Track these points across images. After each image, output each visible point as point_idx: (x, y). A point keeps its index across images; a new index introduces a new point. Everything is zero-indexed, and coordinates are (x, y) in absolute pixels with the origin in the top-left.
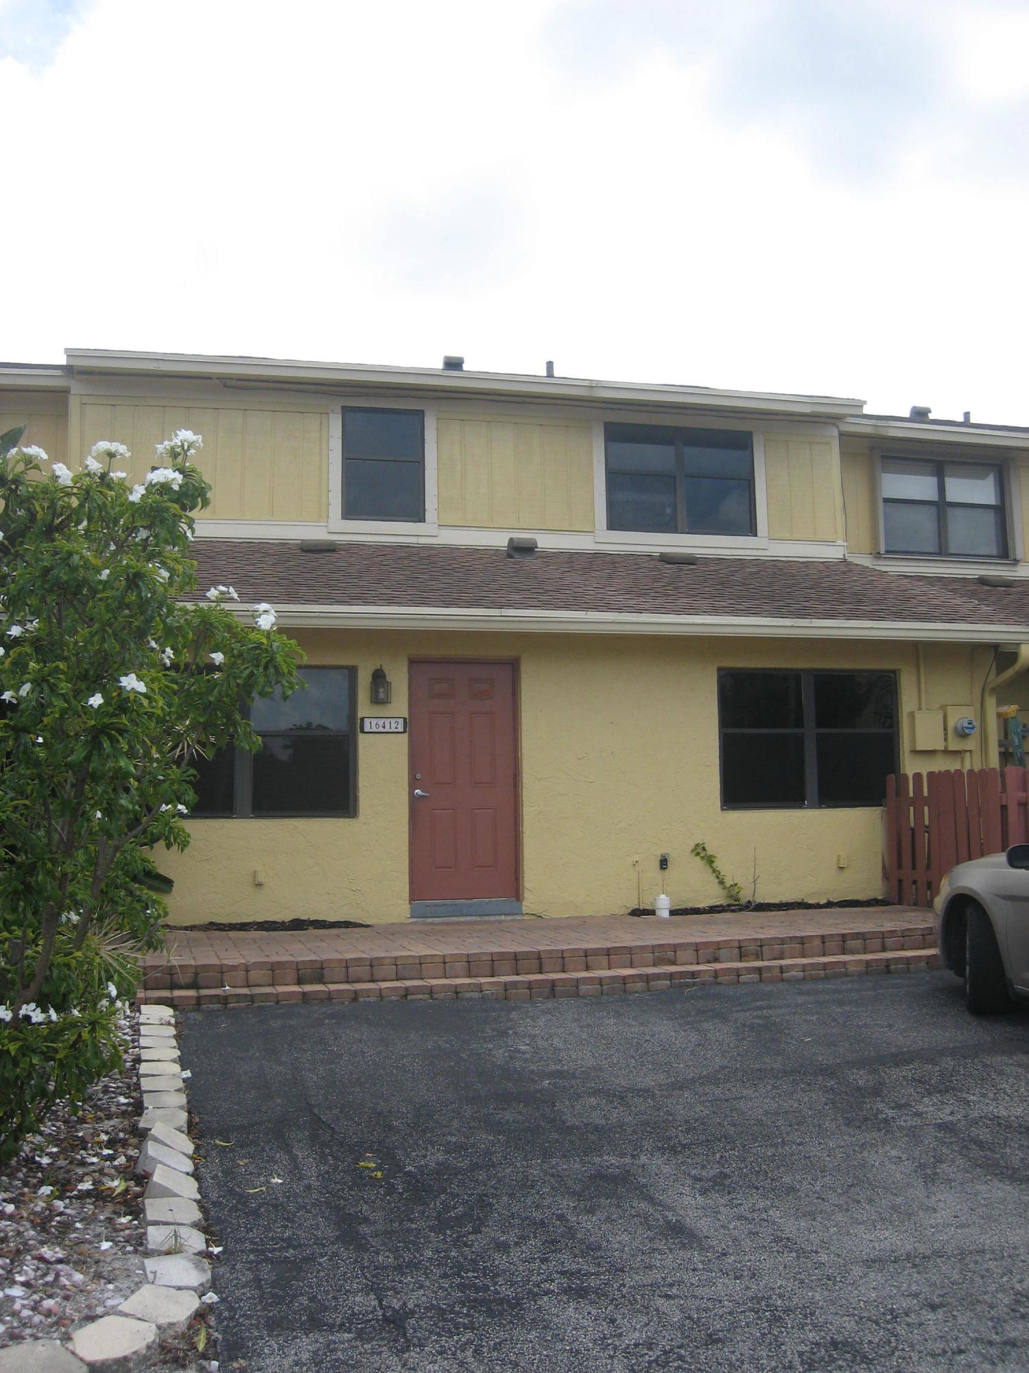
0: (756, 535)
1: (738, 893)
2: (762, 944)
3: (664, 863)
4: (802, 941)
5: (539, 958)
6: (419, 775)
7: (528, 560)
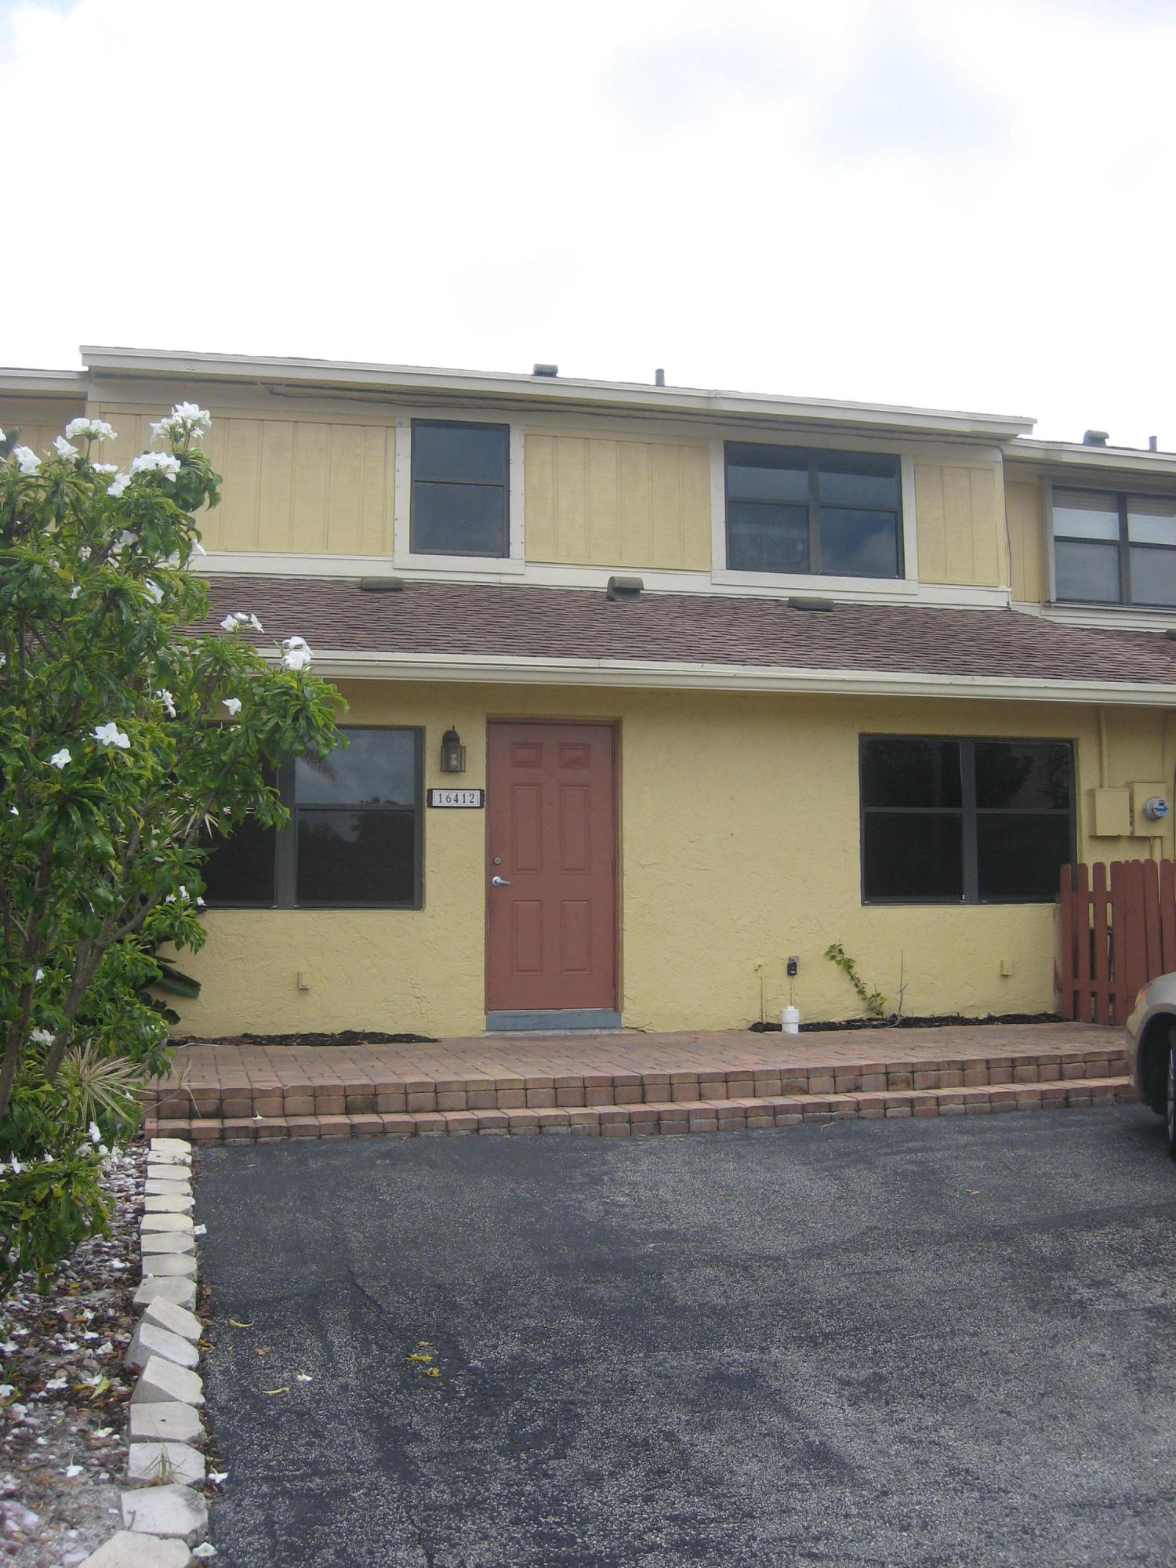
0: (904, 578)
1: (881, 1004)
2: (913, 1069)
3: (792, 968)
4: (963, 1066)
5: (642, 1085)
6: (497, 858)
7: (632, 605)
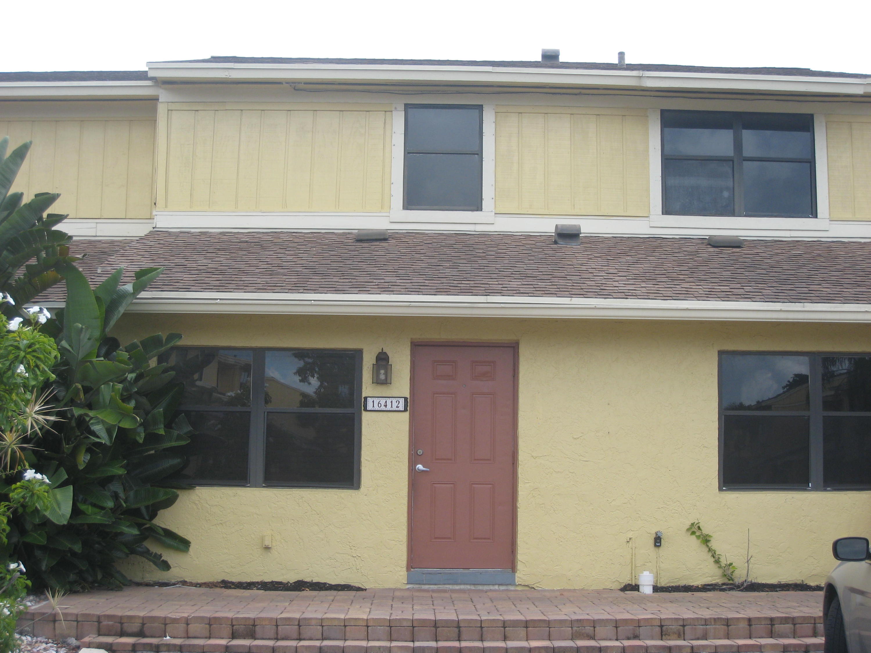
0: (816, 217)
1: (733, 572)
2: (684, 624)
3: (658, 541)
4: (727, 622)
5: (459, 627)
6: (420, 450)
7: (574, 246)
